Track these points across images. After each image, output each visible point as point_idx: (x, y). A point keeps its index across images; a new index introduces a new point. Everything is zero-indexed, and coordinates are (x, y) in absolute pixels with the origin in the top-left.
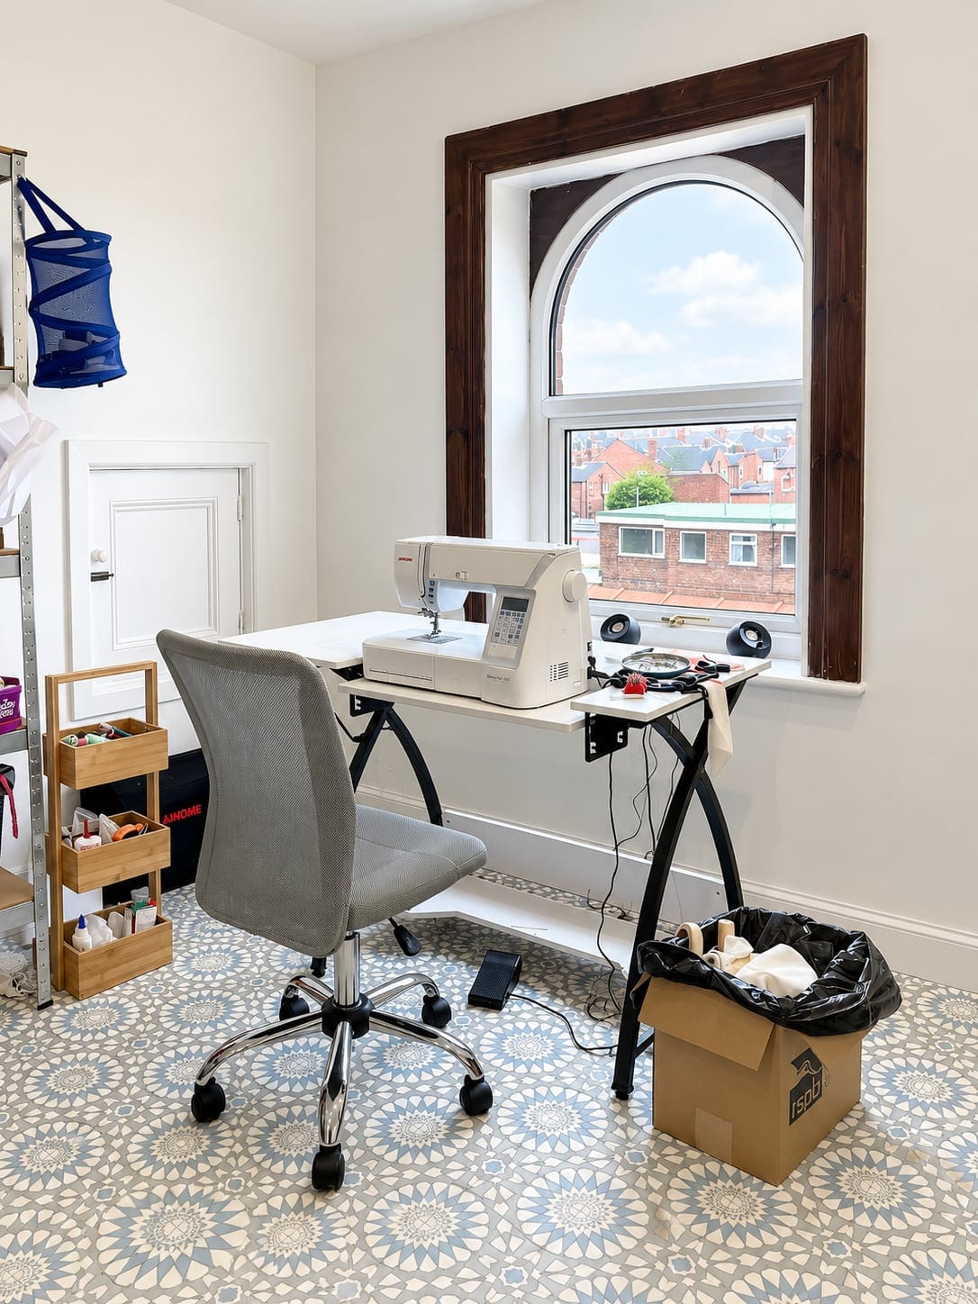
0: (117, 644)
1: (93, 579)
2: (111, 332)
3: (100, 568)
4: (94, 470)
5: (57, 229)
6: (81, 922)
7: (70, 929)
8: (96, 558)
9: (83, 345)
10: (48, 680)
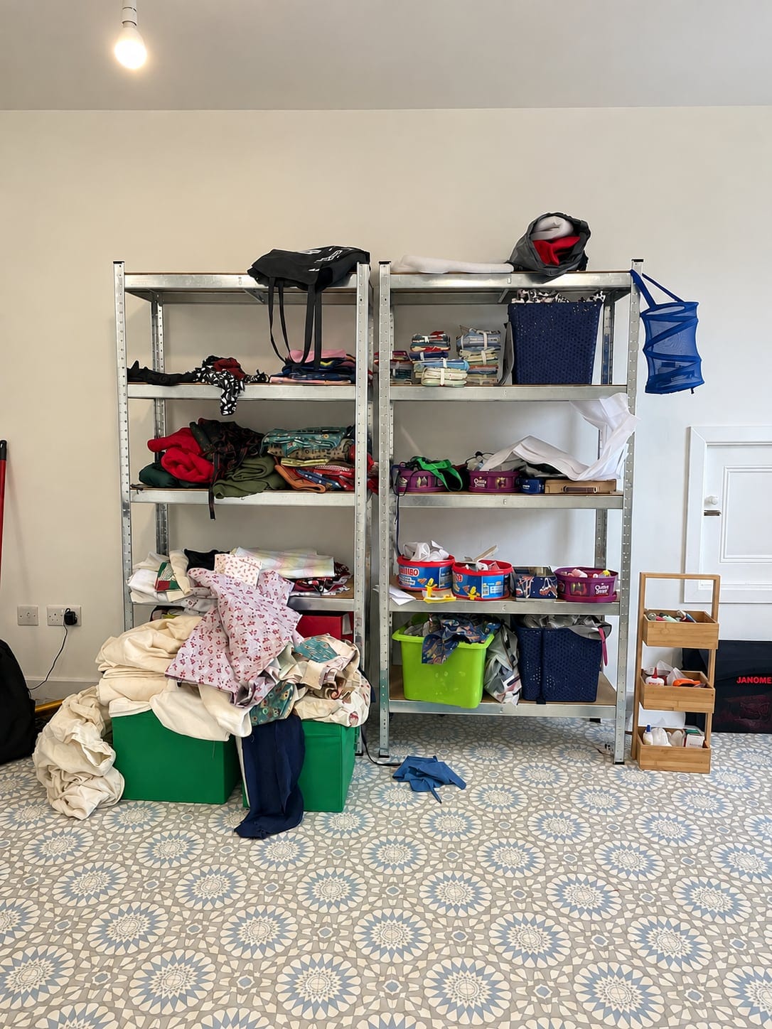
0: (724, 558)
1: (705, 514)
2: (696, 360)
3: (713, 508)
4: (711, 445)
5: (657, 304)
6: (648, 729)
7: (642, 731)
8: (708, 502)
9: (672, 369)
10: (643, 577)
